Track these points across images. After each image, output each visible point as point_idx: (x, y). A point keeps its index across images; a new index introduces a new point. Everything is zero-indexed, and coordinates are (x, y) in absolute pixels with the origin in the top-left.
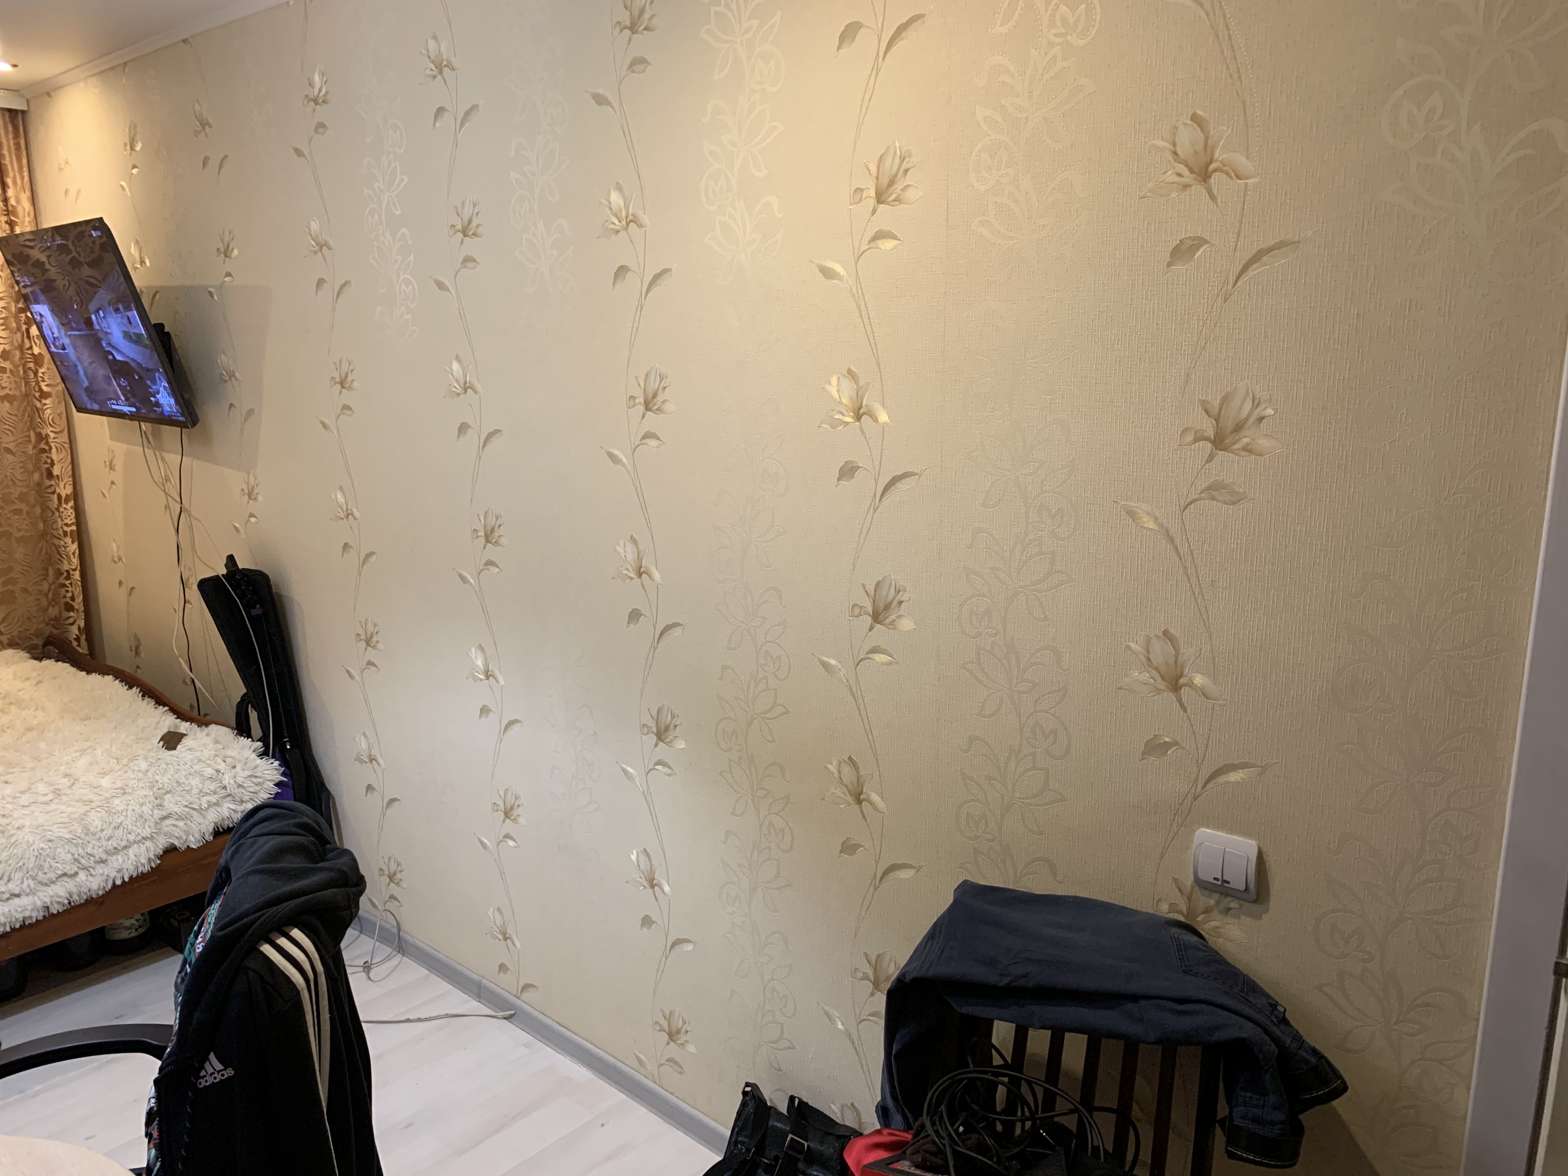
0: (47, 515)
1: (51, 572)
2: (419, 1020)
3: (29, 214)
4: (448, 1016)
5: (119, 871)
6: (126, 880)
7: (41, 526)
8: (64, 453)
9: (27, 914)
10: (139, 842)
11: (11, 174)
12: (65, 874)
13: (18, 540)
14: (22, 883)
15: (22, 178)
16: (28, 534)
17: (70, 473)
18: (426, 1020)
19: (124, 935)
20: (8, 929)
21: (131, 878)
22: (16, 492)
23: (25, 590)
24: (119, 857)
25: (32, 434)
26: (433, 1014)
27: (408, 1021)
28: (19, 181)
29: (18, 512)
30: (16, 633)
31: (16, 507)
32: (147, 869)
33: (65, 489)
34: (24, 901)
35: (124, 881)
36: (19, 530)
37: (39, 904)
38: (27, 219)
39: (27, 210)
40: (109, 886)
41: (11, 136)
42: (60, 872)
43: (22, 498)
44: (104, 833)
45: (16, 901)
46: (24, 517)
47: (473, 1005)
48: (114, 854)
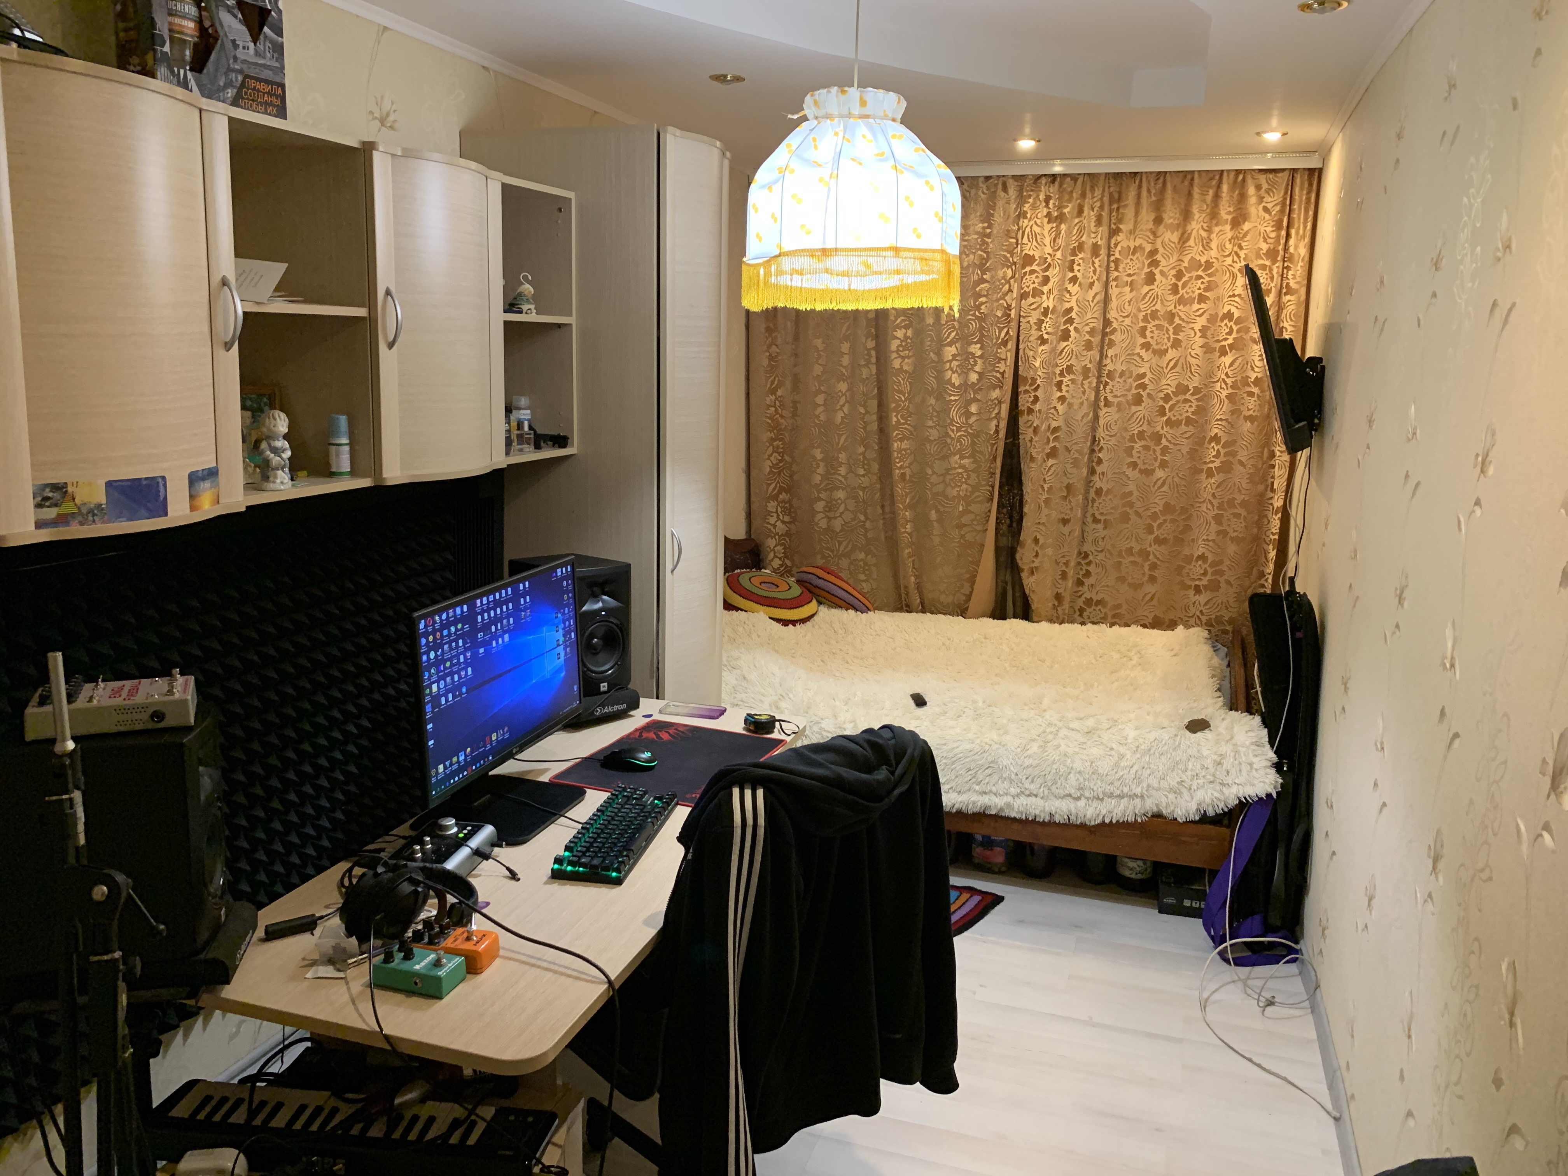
0: (1261, 522)
1: (1255, 571)
2: (1259, 1066)
3: (1303, 260)
4: (1285, 1079)
5: (1110, 812)
6: (1114, 821)
7: (1255, 530)
8: (1283, 470)
9: (1037, 812)
10: (1130, 796)
11: (1296, 225)
12: (1070, 795)
13: (1232, 539)
14: (1040, 788)
15: (1305, 227)
16: (1241, 536)
17: (1284, 489)
18: (1265, 1069)
19: (1127, 873)
20: (1024, 818)
21: (1118, 822)
22: (1239, 498)
23: (1228, 582)
24: (1113, 801)
25: (1266, 451)
26: (1274, 1070)
27: (1250, 1060)
28: (1301, 232)
29: (1237, 516)
30: (1213, 617)
31: (1236, 511)
32: (1131, 819)
33: (1278, 503)
34: (1039, 802)
35: (1111, 821)
36: (1234, 531)
37: (1047, 809)
38: (1301, 264)
39: (1302, 255)
40: (1098, 821)
41: (1305, 192)
42: (1067, 792)
43: (1243, 504)
44: (1109, 777)
45: (1033, 799)
46: (1242, 520)
47: (1321, 1090)
48: (1109, 797)
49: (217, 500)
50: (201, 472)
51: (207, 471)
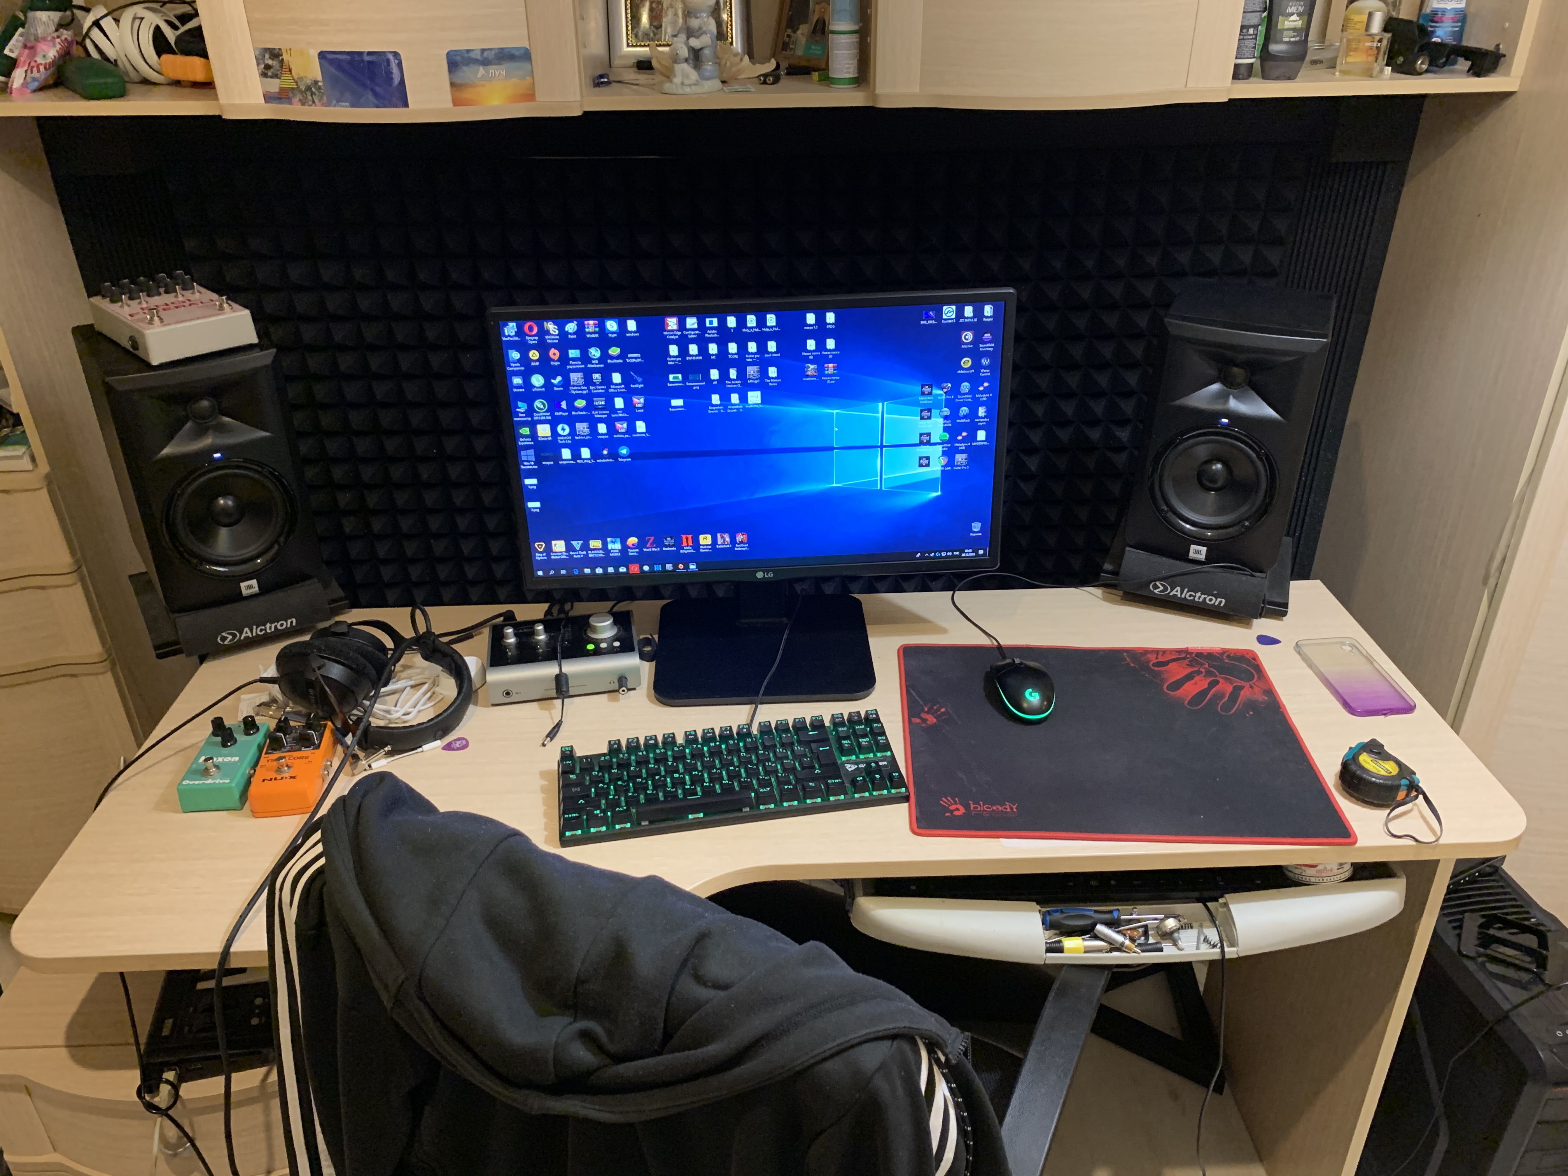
49: (530, 96)
50: (479, 52)
51: (493, 52)
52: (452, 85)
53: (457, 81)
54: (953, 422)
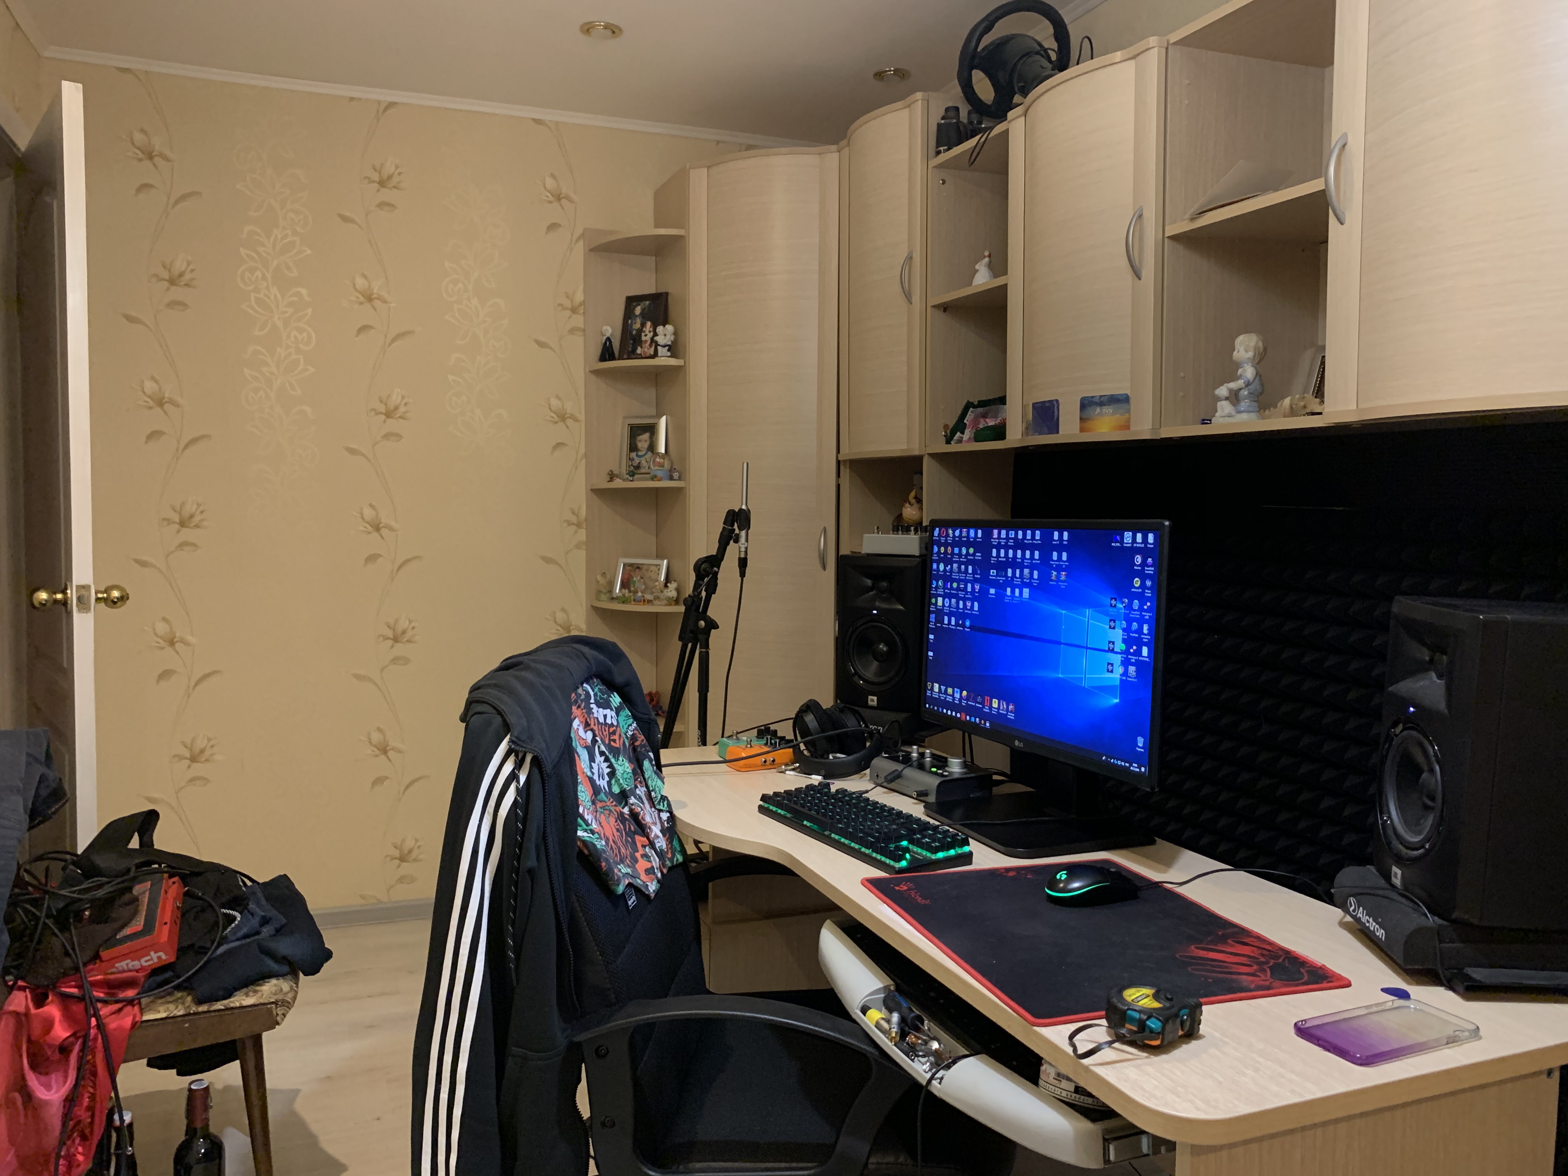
49: (1126, 427)
50: (1098, 398)
51: (1106, 398)
52: (1081, 419)
53: (1084, 417)
54: (1128, 635)
